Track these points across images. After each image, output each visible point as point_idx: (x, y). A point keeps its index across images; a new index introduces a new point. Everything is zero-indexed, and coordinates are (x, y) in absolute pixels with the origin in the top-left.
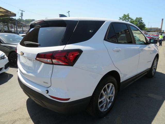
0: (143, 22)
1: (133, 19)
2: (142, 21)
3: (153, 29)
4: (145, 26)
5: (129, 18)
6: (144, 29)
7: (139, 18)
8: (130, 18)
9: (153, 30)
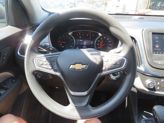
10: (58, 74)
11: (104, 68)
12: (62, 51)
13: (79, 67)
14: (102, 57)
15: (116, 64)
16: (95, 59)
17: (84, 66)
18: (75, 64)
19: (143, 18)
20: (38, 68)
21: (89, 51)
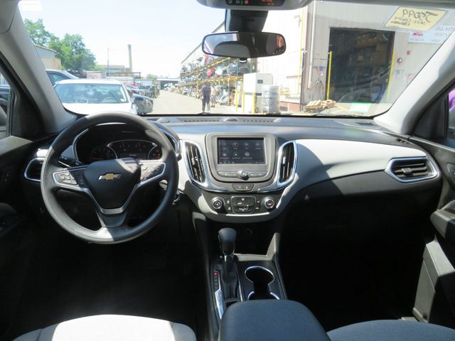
0: (86, 48)
1: (58, 39)
2: (83, 45)
3: (114, 69)
4: (94, 59)
5: (45, 33)
6: (93, 67)
7: (73, 36)
8: (47, 33)
9: (113, 71)
10: (86, 190)
11: (141, 178)
12: (89, 163)
13: (110, 177)
14: (140, 165)
15: (155, 171)
16: (130, 167)
17: (116, 176)
18: (105, 175)
19: (235, 120)
20: (58, 184)
21: (124, 160)
